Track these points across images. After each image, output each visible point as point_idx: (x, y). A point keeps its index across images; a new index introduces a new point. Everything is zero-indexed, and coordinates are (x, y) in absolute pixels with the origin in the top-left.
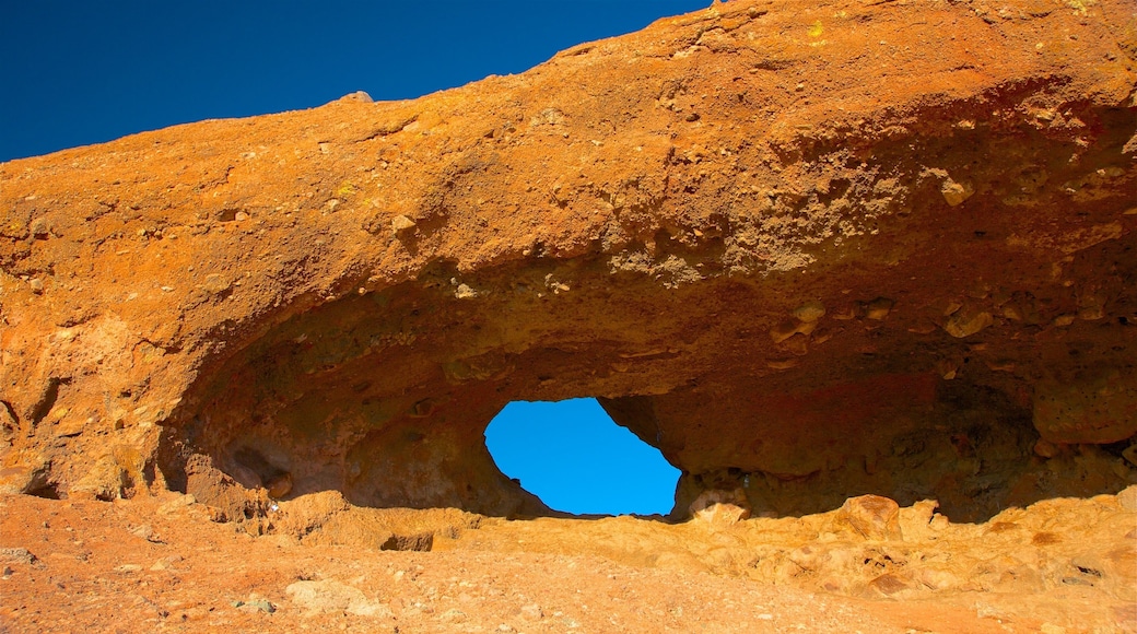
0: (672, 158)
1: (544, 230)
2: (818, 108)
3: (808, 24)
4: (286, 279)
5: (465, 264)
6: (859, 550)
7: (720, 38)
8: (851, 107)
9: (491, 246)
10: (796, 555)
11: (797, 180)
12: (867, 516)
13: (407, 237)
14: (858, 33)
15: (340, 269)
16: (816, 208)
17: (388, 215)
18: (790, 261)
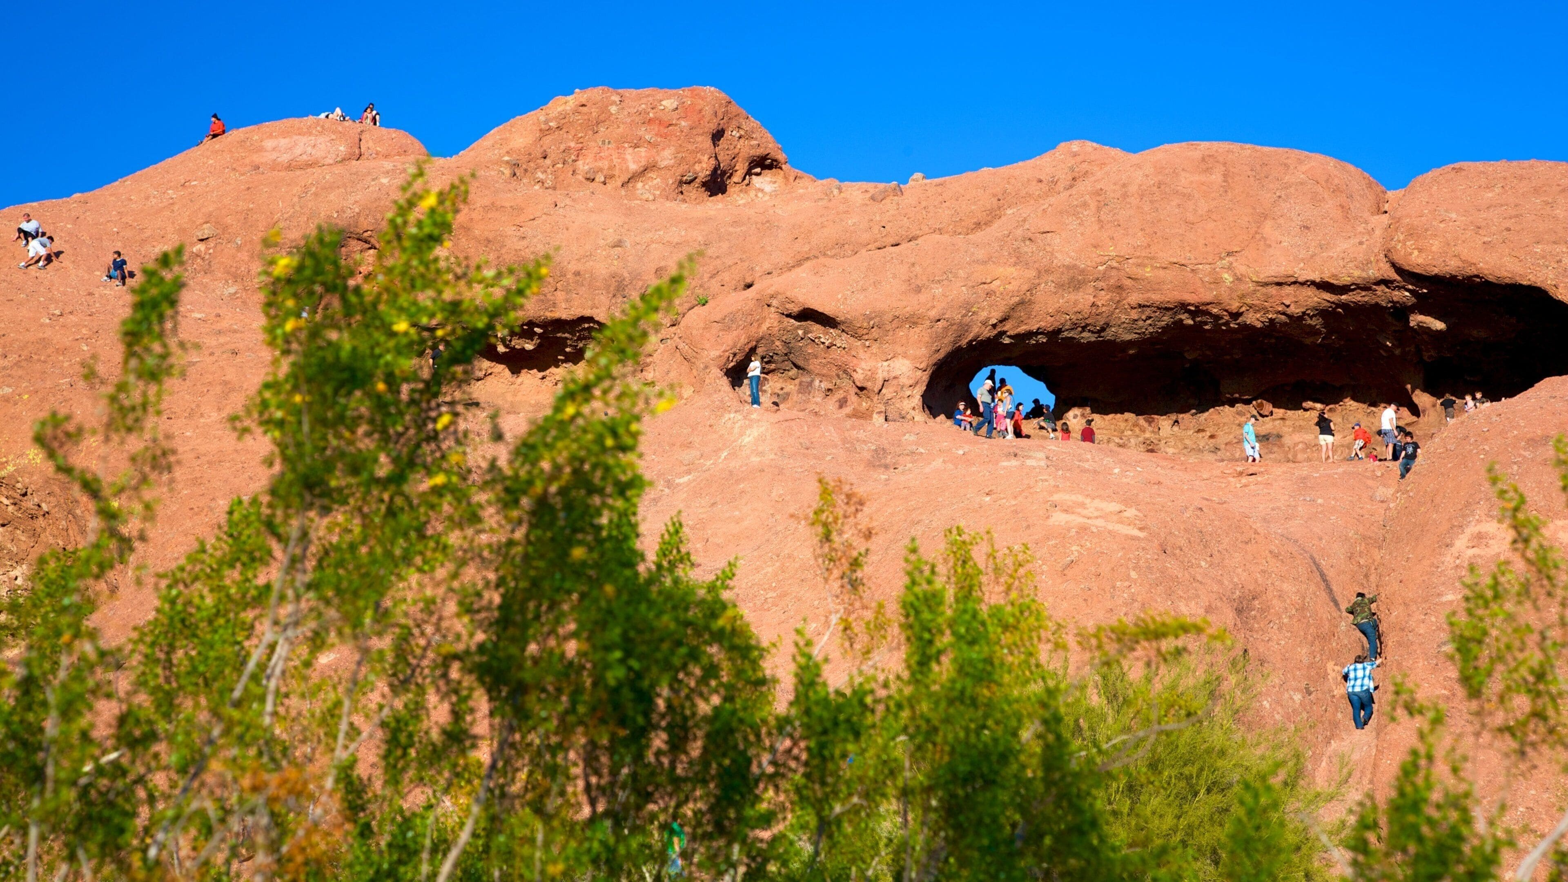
0: (1093, 305)
1: (1043, 324)
2: (1146, 296)
3: (1145, 266)
4: (955, 342)
5: (1011, 333)
6: (1141, 439)
7: (1115, 264)
8: (1156, 297)
9: (1022, 329)
10: (1117, 440)
11: (1134, 314)
12: (1146, 425)
13: (994, 326)
14: (1161, 273)
15: (970, 337)
16: (1141, 323)
17: (989, 319)
18: (1128, 337)
